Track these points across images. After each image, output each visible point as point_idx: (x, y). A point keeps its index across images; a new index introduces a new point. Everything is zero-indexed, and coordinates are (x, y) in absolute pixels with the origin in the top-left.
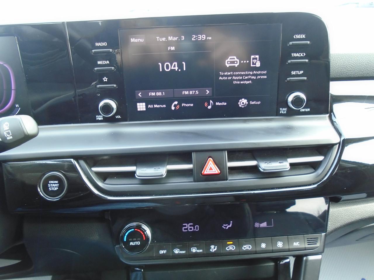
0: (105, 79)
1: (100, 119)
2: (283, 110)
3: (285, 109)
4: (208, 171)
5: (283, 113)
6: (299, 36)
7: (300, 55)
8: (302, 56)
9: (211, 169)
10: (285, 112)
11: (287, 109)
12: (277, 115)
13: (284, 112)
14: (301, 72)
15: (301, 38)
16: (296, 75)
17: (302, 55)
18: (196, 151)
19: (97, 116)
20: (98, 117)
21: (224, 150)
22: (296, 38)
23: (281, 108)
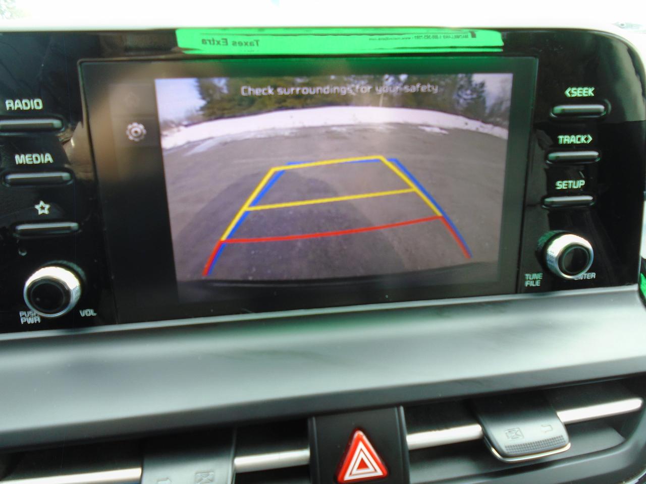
0: (43, 208)
1: (31, 321)
2: (533, 279)
3: (538, 276)
4: (355, 471)
5: (533, 285)
6: (579, 92)
7: (579, 139)
8: (585, 142)
9: (363, 465)
10: (538, 284)
11: (544, 276)
12: (516, 292)
13: (534, 283)
14: (581, 183)
15: (585, 95)
16: (567, 192)
17: (583, 140)
18: (320, 415)
19: (21, 314)
20: (24, 316)
21: (397, 405)
22: (573, 96)
23: (527, 273)
